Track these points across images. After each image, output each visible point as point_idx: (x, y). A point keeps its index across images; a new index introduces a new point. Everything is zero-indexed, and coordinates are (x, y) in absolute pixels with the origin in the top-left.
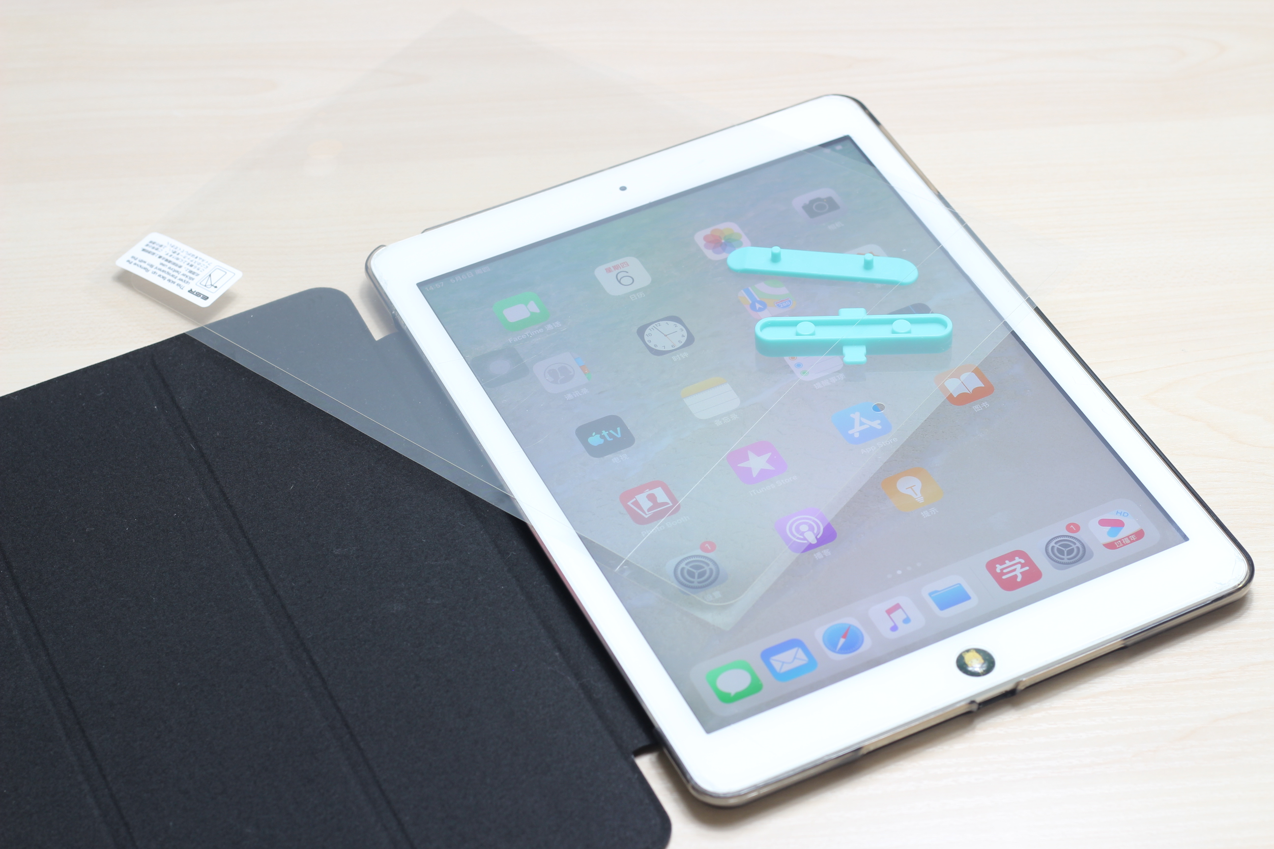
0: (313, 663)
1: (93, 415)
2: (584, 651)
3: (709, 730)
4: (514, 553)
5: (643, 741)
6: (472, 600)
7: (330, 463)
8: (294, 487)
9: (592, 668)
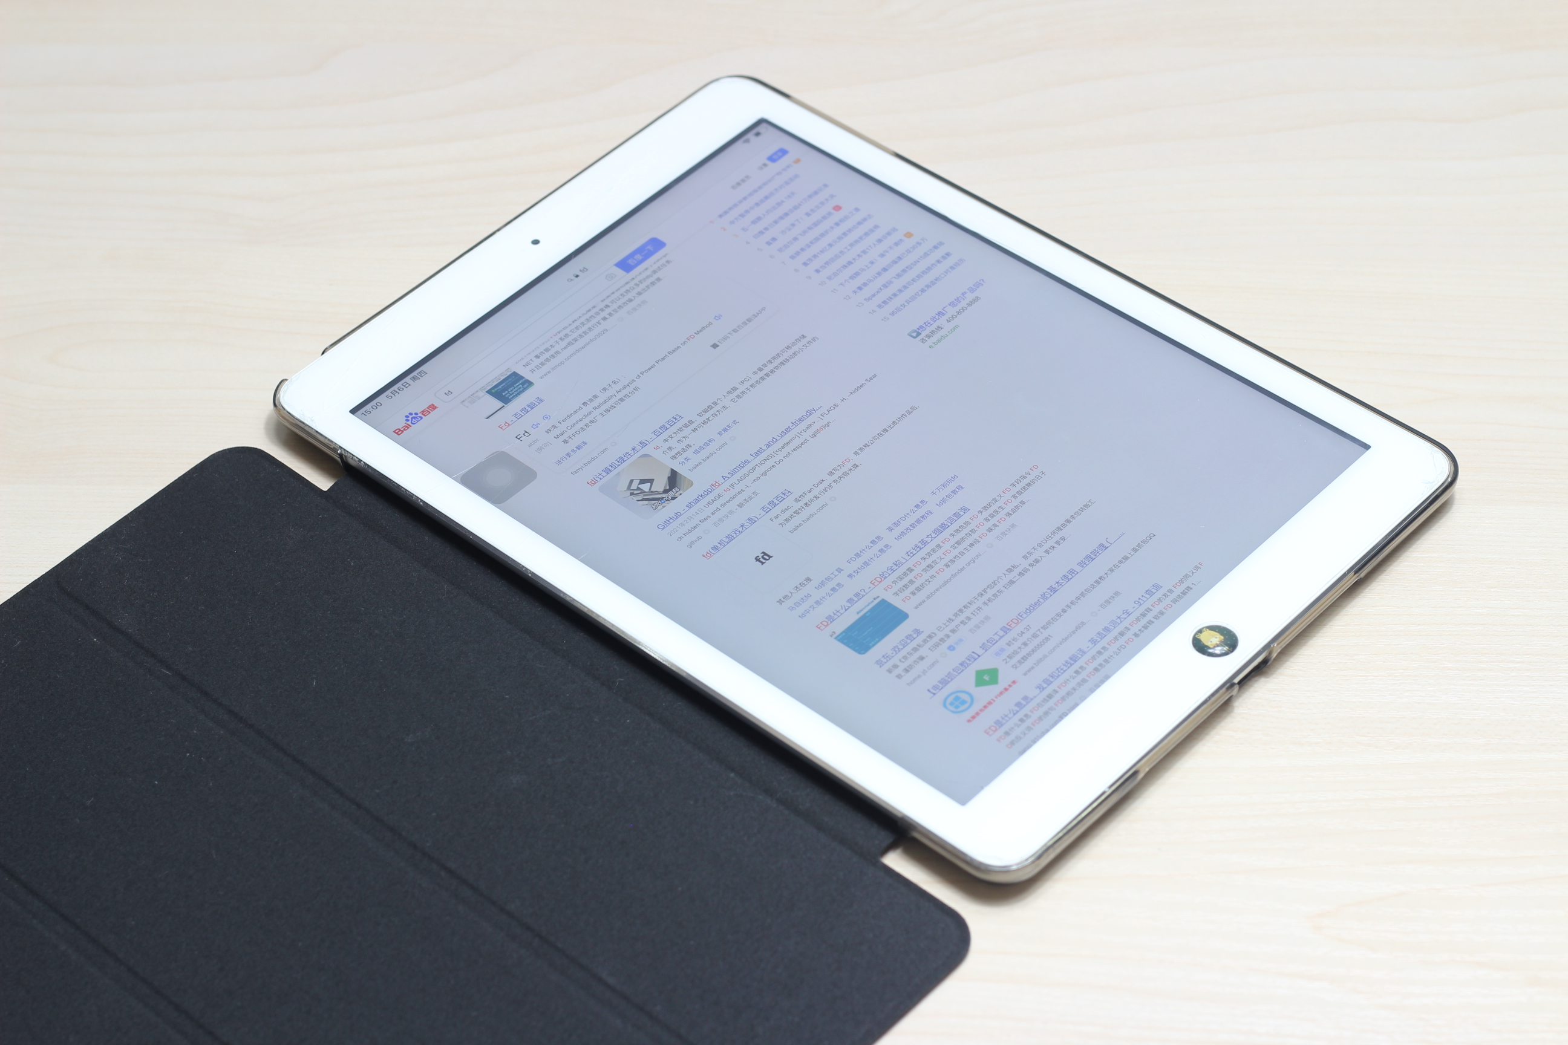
0: (449, 871)
1: (22, 670)
2: (763, 762)
3: (963, 800)
4: (622, 680)
5: (885, 837)
6: (600, 745)
7: (346, 642)
8: (316, 682)
9: (783, 778)
